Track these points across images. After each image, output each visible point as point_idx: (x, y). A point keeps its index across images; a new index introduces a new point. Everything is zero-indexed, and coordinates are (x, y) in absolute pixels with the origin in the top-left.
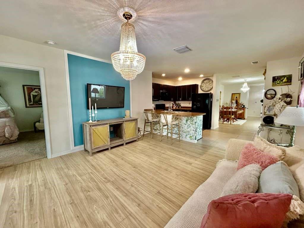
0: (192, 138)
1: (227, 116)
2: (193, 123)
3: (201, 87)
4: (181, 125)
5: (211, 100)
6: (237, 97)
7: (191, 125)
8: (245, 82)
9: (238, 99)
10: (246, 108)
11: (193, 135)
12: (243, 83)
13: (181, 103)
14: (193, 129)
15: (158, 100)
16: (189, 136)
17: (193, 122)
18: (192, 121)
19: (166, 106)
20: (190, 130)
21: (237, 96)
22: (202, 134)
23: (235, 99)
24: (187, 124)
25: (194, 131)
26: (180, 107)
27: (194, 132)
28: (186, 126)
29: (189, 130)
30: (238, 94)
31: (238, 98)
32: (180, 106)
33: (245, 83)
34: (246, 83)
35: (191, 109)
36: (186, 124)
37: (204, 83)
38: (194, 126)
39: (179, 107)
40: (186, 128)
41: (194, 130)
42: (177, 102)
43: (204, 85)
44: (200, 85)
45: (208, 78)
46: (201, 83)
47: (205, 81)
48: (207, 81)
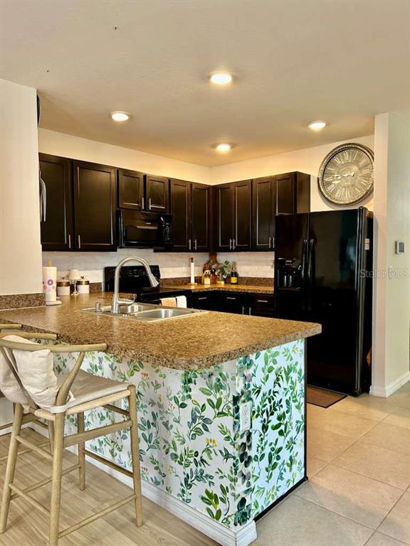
0: (221, 506)
2: (220, 401)
3: (322, 184)
4: (160, 406)
5: (367, 247)
7: (209, 413)
11: (224, 491)
14: (221, 443)
16: (199, 488)
17: (225, 393)
18: (219, 387)
20: (207, 450)
22: (300, 457)
24: (187, 402)
25: (231, 461)
26: (234, 280)
27: (227, 466)
28: (186, 415)
29: (199, 444)
32: (235, 274)
36: (183, 406)
37: (335, 165)
38: (228, 421)
39: (227, 281)
40: (184, 431)
41: (227, 456)
43: (336, 176)
44: (318, 179)
45: (353, 144)
46: (322, 169)
47: (339, 158)
48: (347, 158)
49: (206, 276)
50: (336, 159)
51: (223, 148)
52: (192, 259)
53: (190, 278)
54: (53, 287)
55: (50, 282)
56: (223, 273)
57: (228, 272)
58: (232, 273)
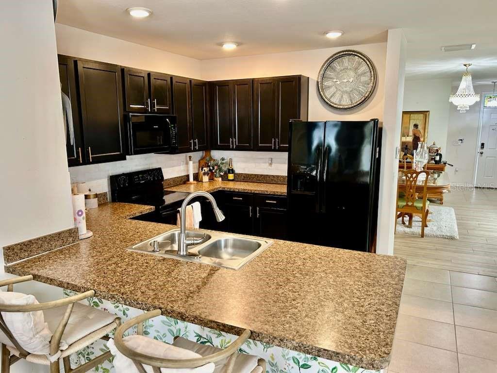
1: (407, 205)
3: (321, 87)
6: (416, 126)
8: (466, 73)
9: (422, 131)
10: (445, 163)
12: (457, 77)
13: (234, 160)
15: (122, 158)
19: (165, 177)
21: (418, 119)
23: (411, 133)
26: (231, 176)
30: (422, 115)
31: (420, 128)
32: (231, 171)
33: (464, 78)
34: (470, 78)
35: (282, 190)
37: (334, 69)
39: (225, 178)
42: (217, 155)
43: (335, 80)
44: (318, 82)
45: (354, 51)
46: (322, 72)
47: (339, 63)
48: (346, 64)
49: (204, 174)
50: (335, 64)
51: (229, 47)
52: (190, 157)
53: (188, 176)
54: (83, 218)
55: (80, 213)
56: (220, 170)
57: (225, 168)
58: (229, 170)
